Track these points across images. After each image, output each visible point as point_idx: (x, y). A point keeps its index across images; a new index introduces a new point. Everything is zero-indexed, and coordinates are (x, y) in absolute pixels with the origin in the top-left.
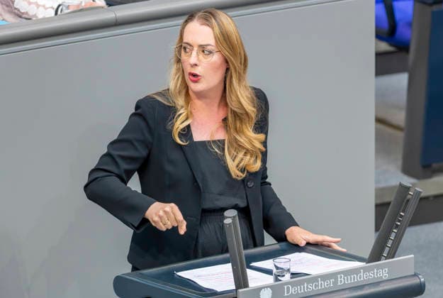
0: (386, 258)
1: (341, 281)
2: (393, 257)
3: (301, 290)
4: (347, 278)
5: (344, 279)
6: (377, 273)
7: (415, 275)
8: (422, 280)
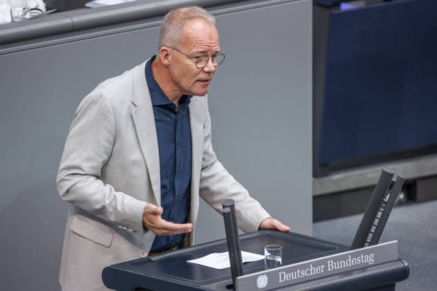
0: (370, 244)
1: (331, 267)
2: (376, 243)
3: (294, 276)
4: (337, 264)
5: (334, 265)
6: (364, 258)
7: (399, 260)
8: (406, 264)
